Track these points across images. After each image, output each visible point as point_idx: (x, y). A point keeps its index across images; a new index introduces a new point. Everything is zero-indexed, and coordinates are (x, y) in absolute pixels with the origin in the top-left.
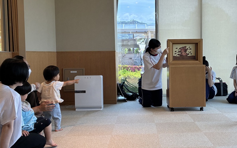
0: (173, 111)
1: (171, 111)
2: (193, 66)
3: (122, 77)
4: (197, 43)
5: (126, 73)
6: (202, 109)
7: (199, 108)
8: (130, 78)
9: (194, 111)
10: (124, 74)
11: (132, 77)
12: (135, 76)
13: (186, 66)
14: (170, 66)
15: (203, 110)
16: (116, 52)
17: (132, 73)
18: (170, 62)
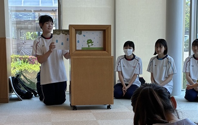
0: (76, 110)
1: (74, 110)
2: (99, 57)
3: (16, 70)
4: (105, 30)
5: (22, 66)
6: (109, 107)
7: (106, 106)
8: (28, 72)
9: (100, 110)
10: (20, 67)
11: (30, 71)
12: (34, 69)
13: (91, 57)
14: (72, 57)
15: (110, 109)
16: (6, 39)
17: (30, 66)
18: (73, 52)
